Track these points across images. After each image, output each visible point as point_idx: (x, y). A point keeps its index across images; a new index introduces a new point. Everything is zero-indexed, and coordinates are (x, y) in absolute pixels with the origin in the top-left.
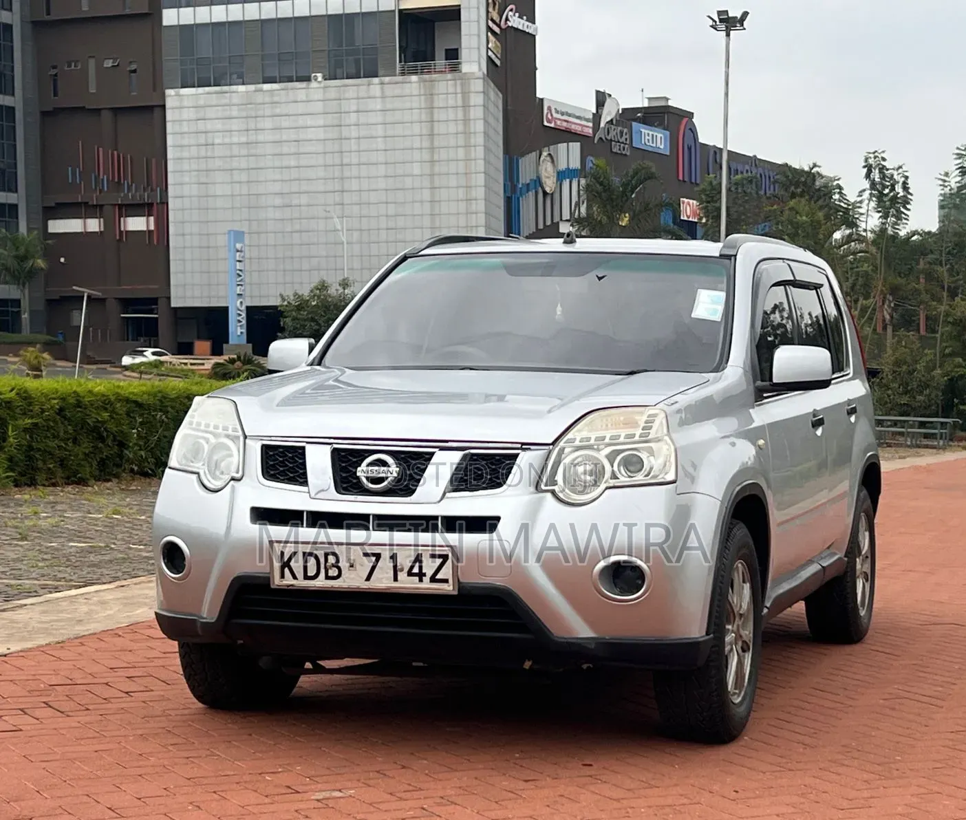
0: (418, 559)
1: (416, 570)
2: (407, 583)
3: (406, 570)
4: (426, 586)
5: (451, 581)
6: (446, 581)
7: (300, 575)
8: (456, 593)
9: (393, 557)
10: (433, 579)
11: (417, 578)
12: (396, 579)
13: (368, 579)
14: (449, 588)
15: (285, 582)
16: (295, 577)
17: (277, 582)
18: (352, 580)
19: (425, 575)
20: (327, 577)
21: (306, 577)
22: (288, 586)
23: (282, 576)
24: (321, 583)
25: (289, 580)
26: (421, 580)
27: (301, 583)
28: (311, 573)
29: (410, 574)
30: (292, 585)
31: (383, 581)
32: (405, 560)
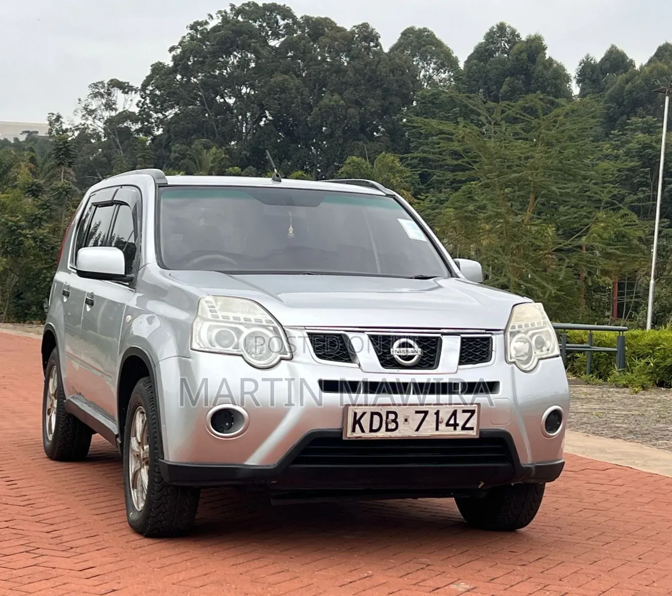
0: (454, 414)
1: (452, 422)
2: (446, 432)
3: (445, 421)
4: (459, 433)
5: (475, 429)
6: (472, 429)
7: (367, 429)
8: (477, 437)
9: (437, 413)
10: (464, 428)
11: (453, 427)
12: (437, 429)
13: (417, 430)
14: (473, 434)
15: (355, 435)
16: (363, 431)
17: (349, 435)
18: (406, 431)
19: (458, 425)
20: (387, 430)
21: (371, 430)
22: (357, 438)
23: (354, 430)
24: (382, 434)
25: (358, 433)
26: (455, 429)
27: (368, 435)
28: (375, 427)
29: (448, 425)
30: (360, 437)
31: (428, 431)
32: (445, 415)
